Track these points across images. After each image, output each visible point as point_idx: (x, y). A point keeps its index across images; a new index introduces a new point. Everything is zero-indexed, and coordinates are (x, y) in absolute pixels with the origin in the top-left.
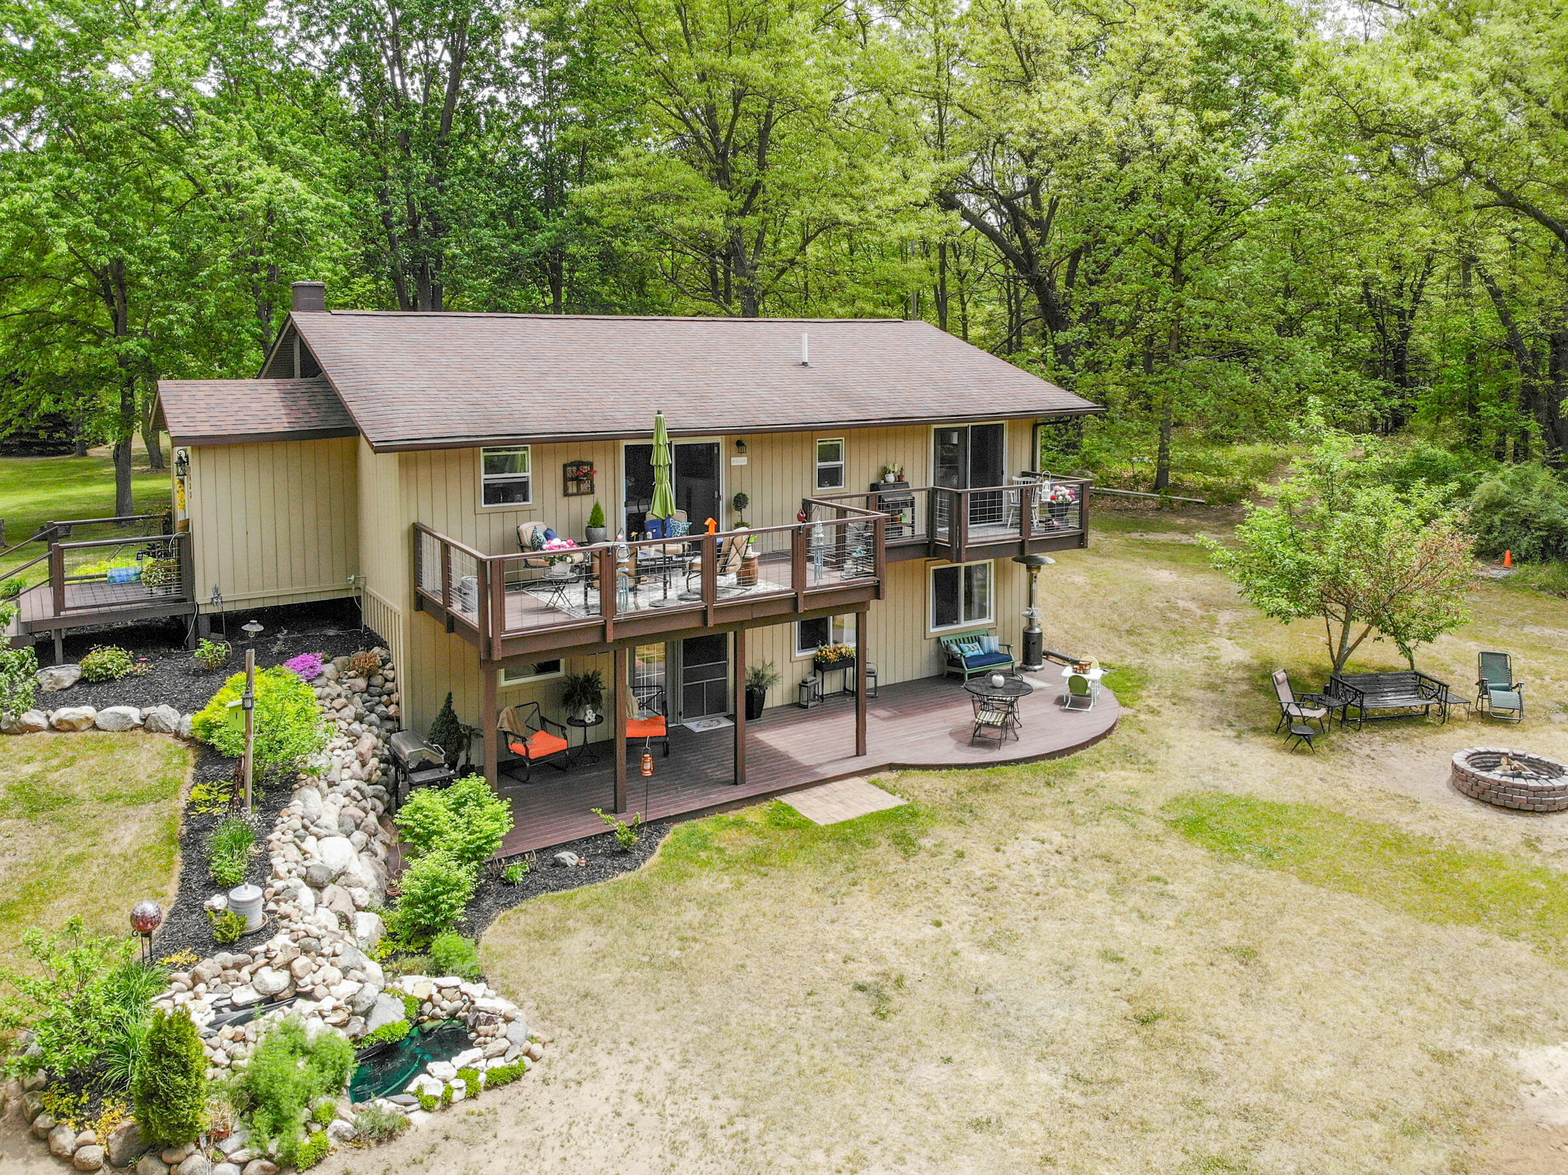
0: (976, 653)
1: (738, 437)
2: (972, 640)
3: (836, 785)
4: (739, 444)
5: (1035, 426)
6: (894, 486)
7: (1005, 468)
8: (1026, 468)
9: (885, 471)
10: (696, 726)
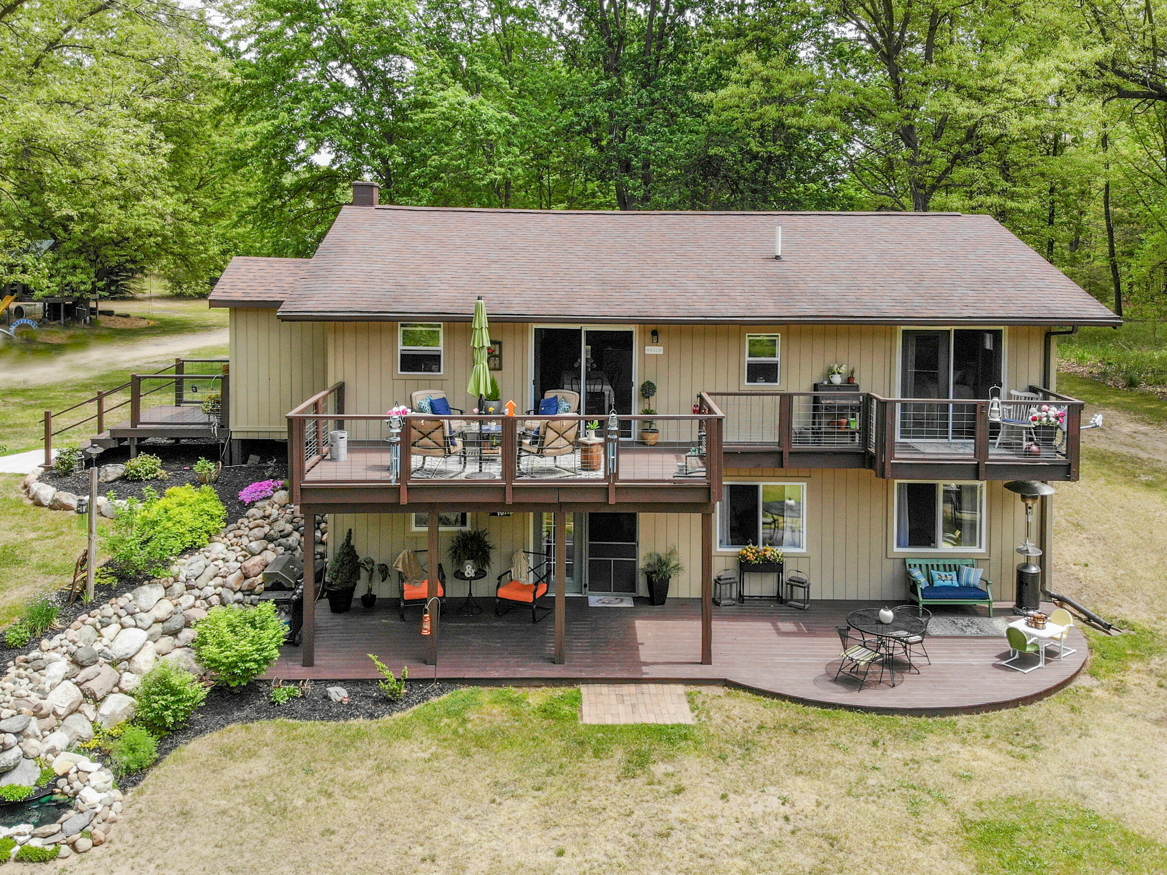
0: (948, 583)
1: (653, 327)
2: (947, 568)
3: (652, 687)
4: (655, 333)
5: (1048, 336)
6: (839, 388)
7: (1004, 379)
8: (1037, 382)
9: (831, 372)
10: (595, 600)
